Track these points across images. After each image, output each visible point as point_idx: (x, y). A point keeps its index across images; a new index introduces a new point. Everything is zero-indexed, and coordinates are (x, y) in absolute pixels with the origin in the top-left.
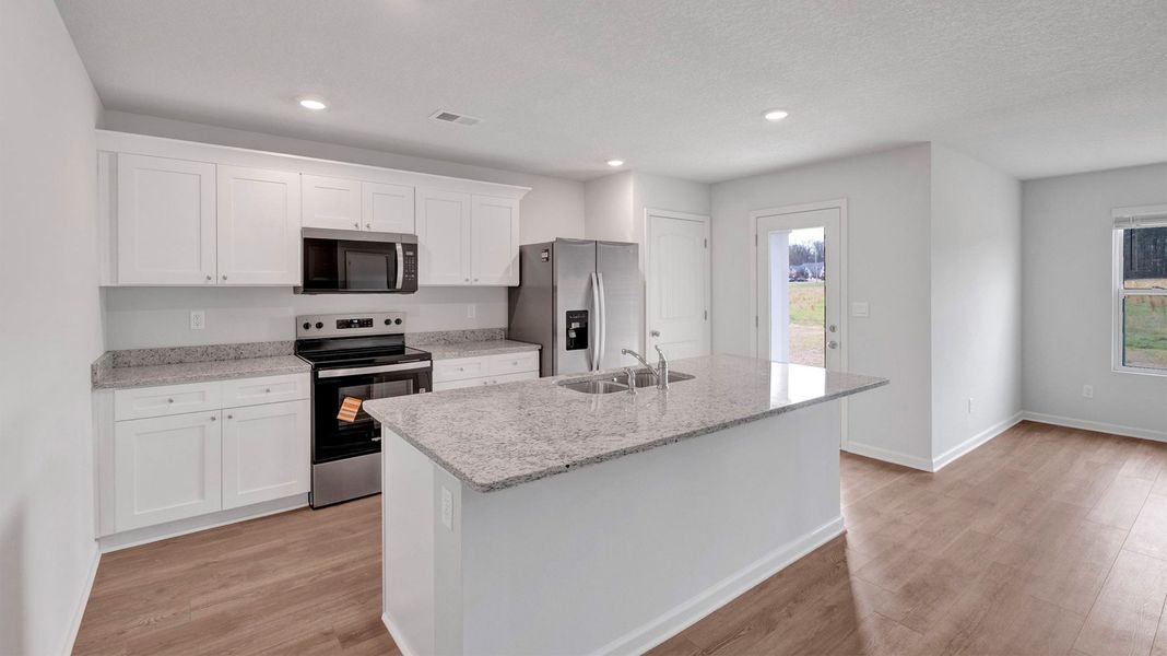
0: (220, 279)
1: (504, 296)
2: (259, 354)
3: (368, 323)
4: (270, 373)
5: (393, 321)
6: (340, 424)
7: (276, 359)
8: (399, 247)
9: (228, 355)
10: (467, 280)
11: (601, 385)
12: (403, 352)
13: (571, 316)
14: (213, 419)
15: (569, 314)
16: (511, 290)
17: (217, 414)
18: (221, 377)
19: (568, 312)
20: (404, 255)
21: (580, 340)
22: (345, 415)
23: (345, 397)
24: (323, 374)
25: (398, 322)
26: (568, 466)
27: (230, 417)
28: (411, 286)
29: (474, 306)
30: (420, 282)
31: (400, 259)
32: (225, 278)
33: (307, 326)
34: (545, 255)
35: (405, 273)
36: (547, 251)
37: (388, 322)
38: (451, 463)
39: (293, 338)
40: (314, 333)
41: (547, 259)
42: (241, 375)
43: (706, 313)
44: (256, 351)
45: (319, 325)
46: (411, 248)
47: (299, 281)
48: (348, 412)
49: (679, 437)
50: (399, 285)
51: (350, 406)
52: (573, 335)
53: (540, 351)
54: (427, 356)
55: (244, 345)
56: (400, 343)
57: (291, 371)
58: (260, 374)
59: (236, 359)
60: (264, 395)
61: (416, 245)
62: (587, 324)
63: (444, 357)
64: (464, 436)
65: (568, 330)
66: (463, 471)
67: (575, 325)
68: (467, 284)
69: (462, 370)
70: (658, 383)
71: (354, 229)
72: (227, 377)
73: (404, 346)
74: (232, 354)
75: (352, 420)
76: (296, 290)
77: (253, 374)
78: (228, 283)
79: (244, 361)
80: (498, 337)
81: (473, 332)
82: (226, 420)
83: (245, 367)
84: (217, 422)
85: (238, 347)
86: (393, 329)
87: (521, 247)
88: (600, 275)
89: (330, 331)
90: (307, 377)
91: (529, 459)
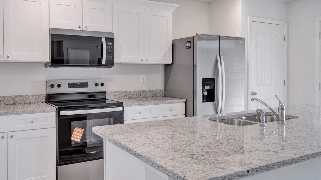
0: (6, 58)
1: (162, 70)
2: (26, 102)
3: (85, 85)
4: (34, 112)
5: (99, 84)
6: (72, 142)
7: (36, 105)
8: (104, 40)
9: (10, 102)
10: (142, 60)
11: (236, 121)
12: (105, 102)
13: (205, 81)
14: (3, 137)
15: (204, 80)
16: (166, 66)
17: (4, 135)
18: (7, 114)
19: (203, 79)
20: (107, 45)
21: (210, 97)
22: (75, 138)
23: (75, 127)
24: (63, 113)
25: (102, 85)
26: (248, 171)
27: (12, 137)
28: (110, 63)
29: (144, 76)
30: (116, 61)
31: (104, 47)
32: (8, 57)
33: (52, 86)
34: (189, 45)
35: (107, 55)
36: (190, 42)
37: (96, 85)
38: (164, 166)
39: (44, 93)
40: (56, 90)
41: (190, 47)
42: (17, 113)
43: (284, 81)
44: (25, 100)
45: (59, 86)
46: (111, 40)
47: (48, 59)
48: (77, 136)
49: (317, 154)
50: (104, 62)
51: (78, 132)
52: (206, 93)
53: (186, 103)
54: (120, 104)
55: (18, 96)
56: (104, 97)
57: (45, 111)
58: (28, 113)
59: (14, 104)
60: (31, 124)
61: (114, 38)
62: (214, 86)
63: (130, 105)
64: (166, 149)
65: (203, 90)
66: (176, 172)
67: (207, 87)
68: (142, 62)
69: (140, 113)
70: (278, 120)
71: (78, 29)
72: (10, 114)
73: (105, 99)
74: (12, 102)
75: (79, 141)
76: (46, 65)
77: (24, 112)
78: (10, 59)
79: (19, 106)
80: (159, 95)
81: (144, 92)
82: (9, 138)
83: (19, 108)
84: (5, 139)
85: (15, 98)
86: (99, 89)
87: (173, 41)
88: (222, 57)
89: (65, 89)
90: (54, 115)
91: (218, 165)
